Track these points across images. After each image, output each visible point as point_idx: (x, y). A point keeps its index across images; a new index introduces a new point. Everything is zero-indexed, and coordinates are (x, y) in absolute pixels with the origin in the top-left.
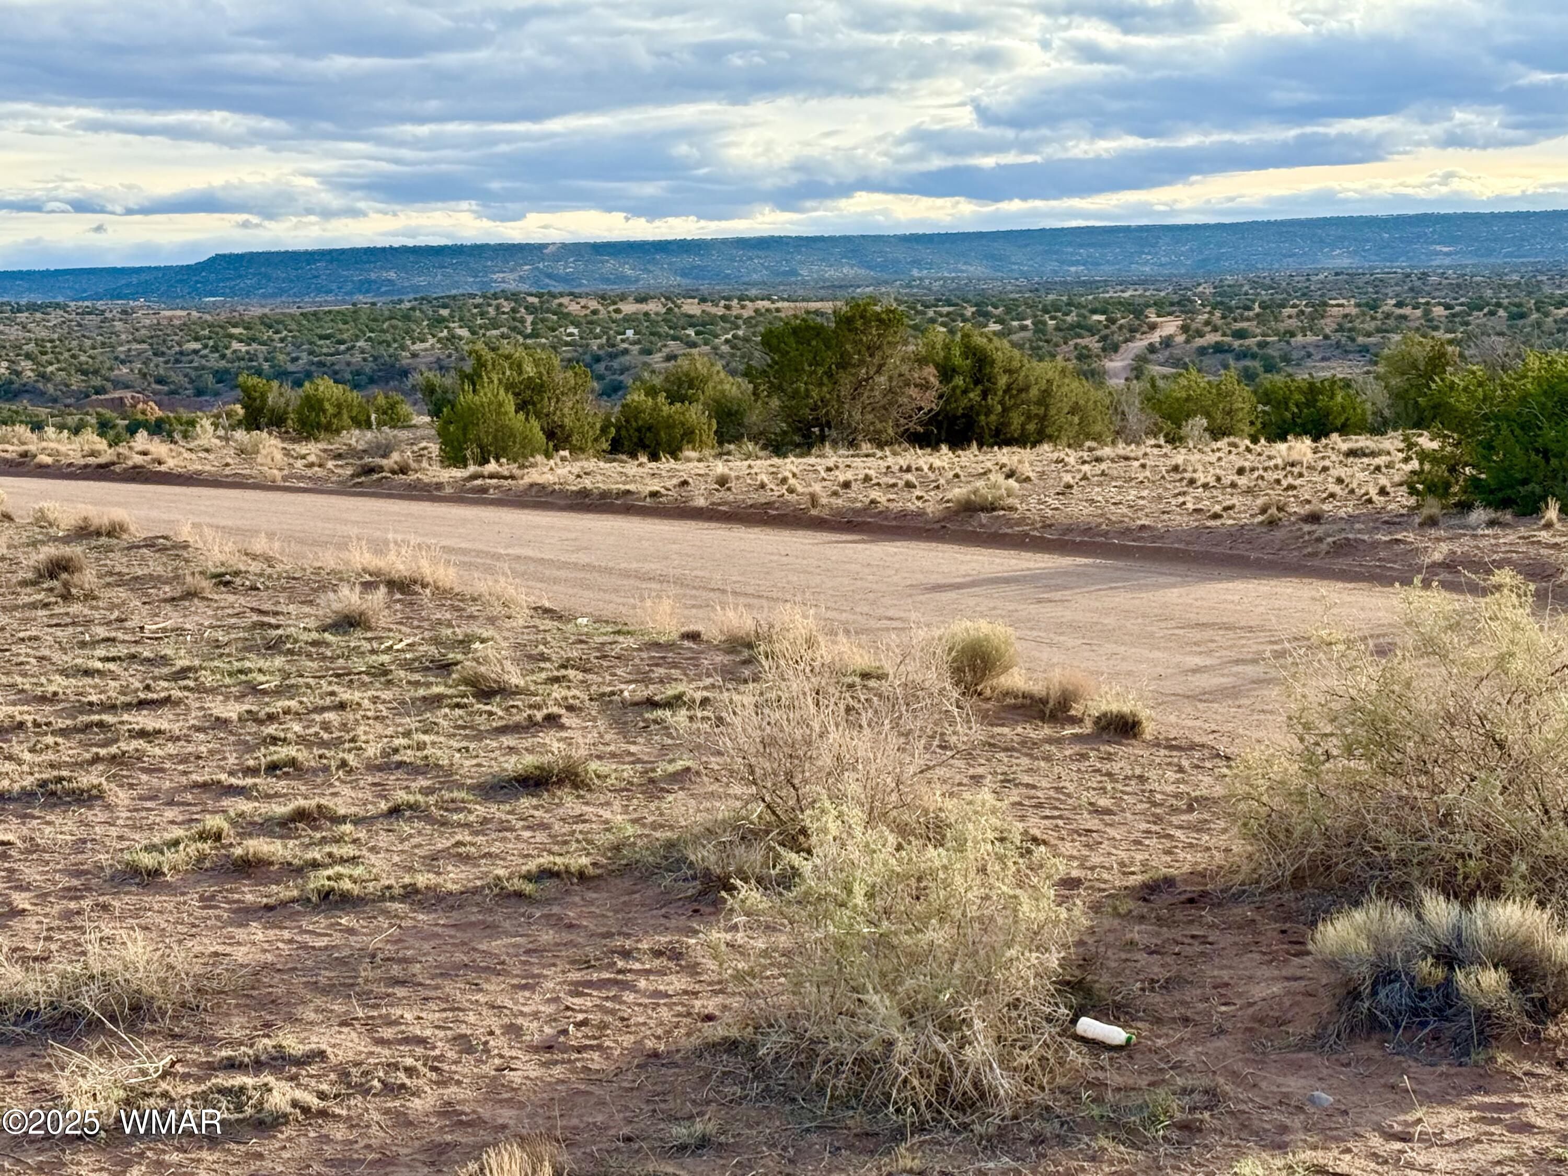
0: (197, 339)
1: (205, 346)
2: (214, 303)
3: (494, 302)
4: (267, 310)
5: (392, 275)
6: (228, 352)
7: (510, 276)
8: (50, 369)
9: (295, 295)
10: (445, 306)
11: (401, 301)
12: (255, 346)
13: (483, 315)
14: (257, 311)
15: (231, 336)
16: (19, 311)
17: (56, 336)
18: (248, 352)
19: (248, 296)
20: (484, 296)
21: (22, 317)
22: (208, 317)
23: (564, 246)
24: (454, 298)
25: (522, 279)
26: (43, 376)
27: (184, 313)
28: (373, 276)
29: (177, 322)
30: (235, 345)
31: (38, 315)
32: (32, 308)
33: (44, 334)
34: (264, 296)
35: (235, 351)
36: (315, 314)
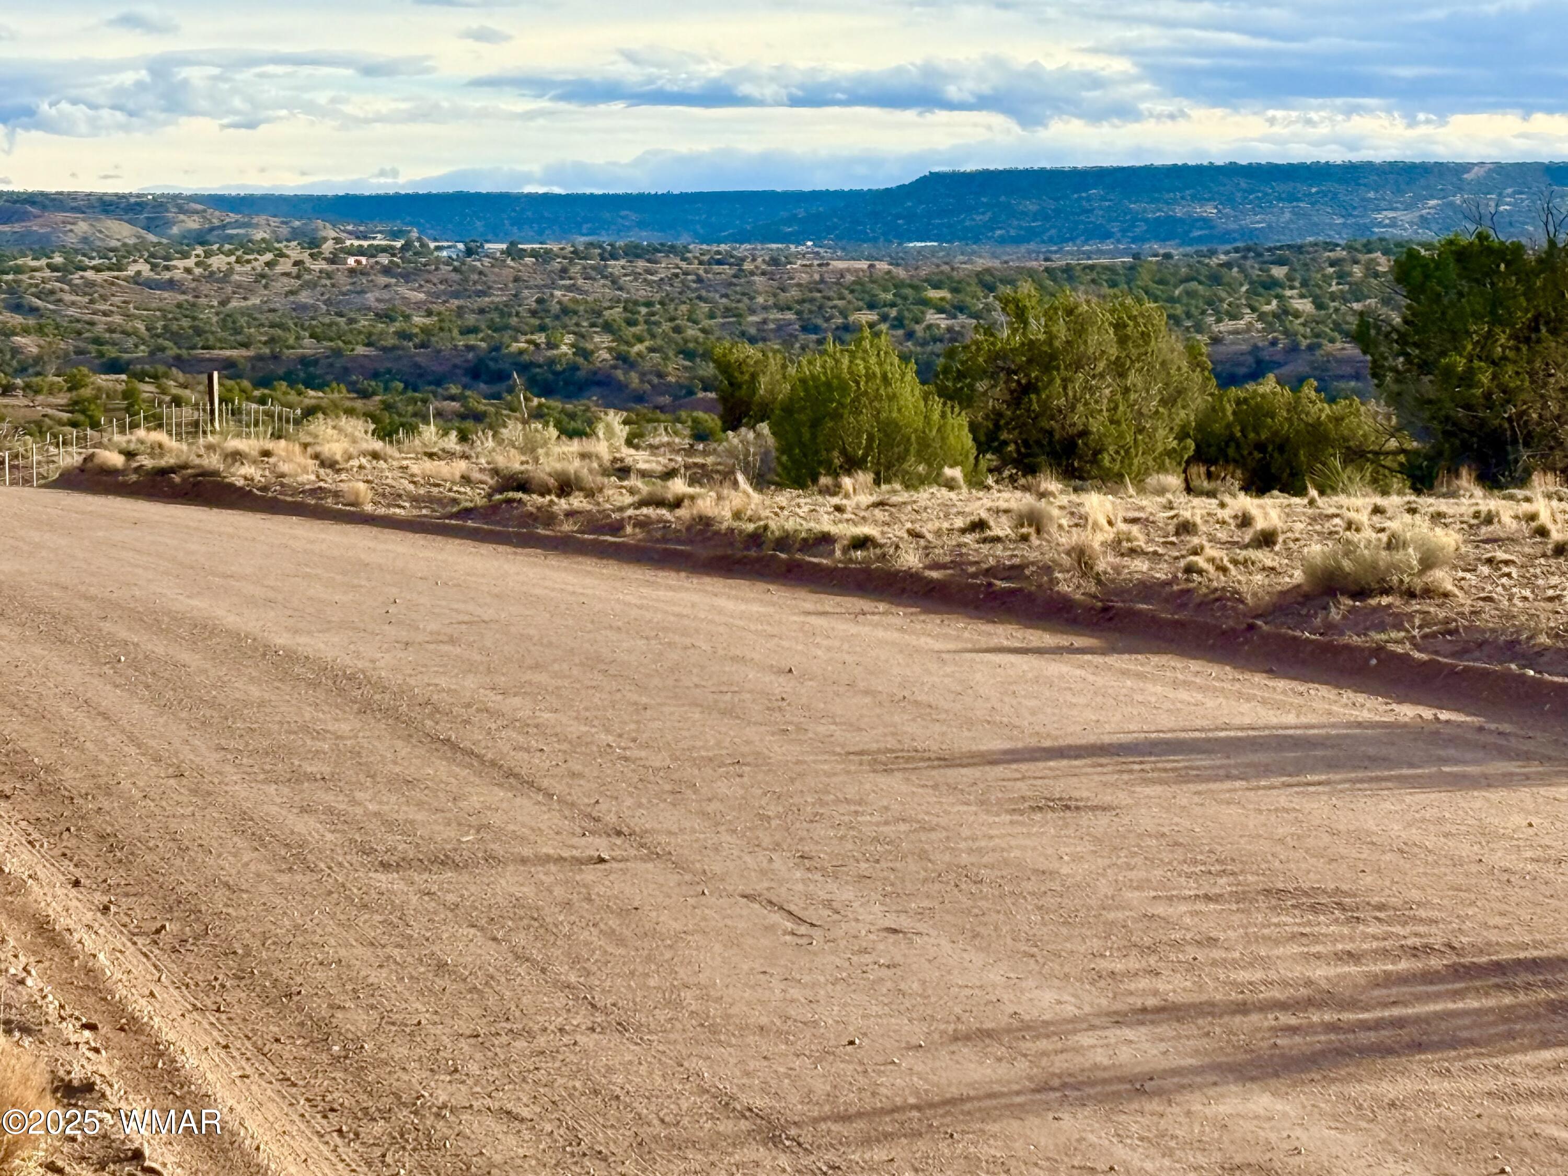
0: (871, 306)
1: (884, 318)
2: (920, 251)
3: (1363, 258)
4: (996, 264)
5: (1210, 211)
6: (919, 329)
7: (1404, 217)
8: (638, 348)
9: (1051, 241)
10: (1281, 262)
11: (1212, 253)
12: (962, 318)
13: (1341, 277)
14: (981, 263)
15: (926, 303)
16: (614, 257)
17: (658, 297)
18: (950, 329)
19: (977, 240)
20: (1349, 248)
21: (616, 266)
22: (901, 273)
23: (1499, 168)
24: (1300, 249)
25: (1424, 221)
26: (623, 359)
27: (864, 265)
28: (1179, 212)
29: (850, 278)
30: (932, 317)
31: (641, 264)
32: (633, 252)
33: (642, 293)
34: (1002, 241)
35: (929, 327)
36: (1068, 269)
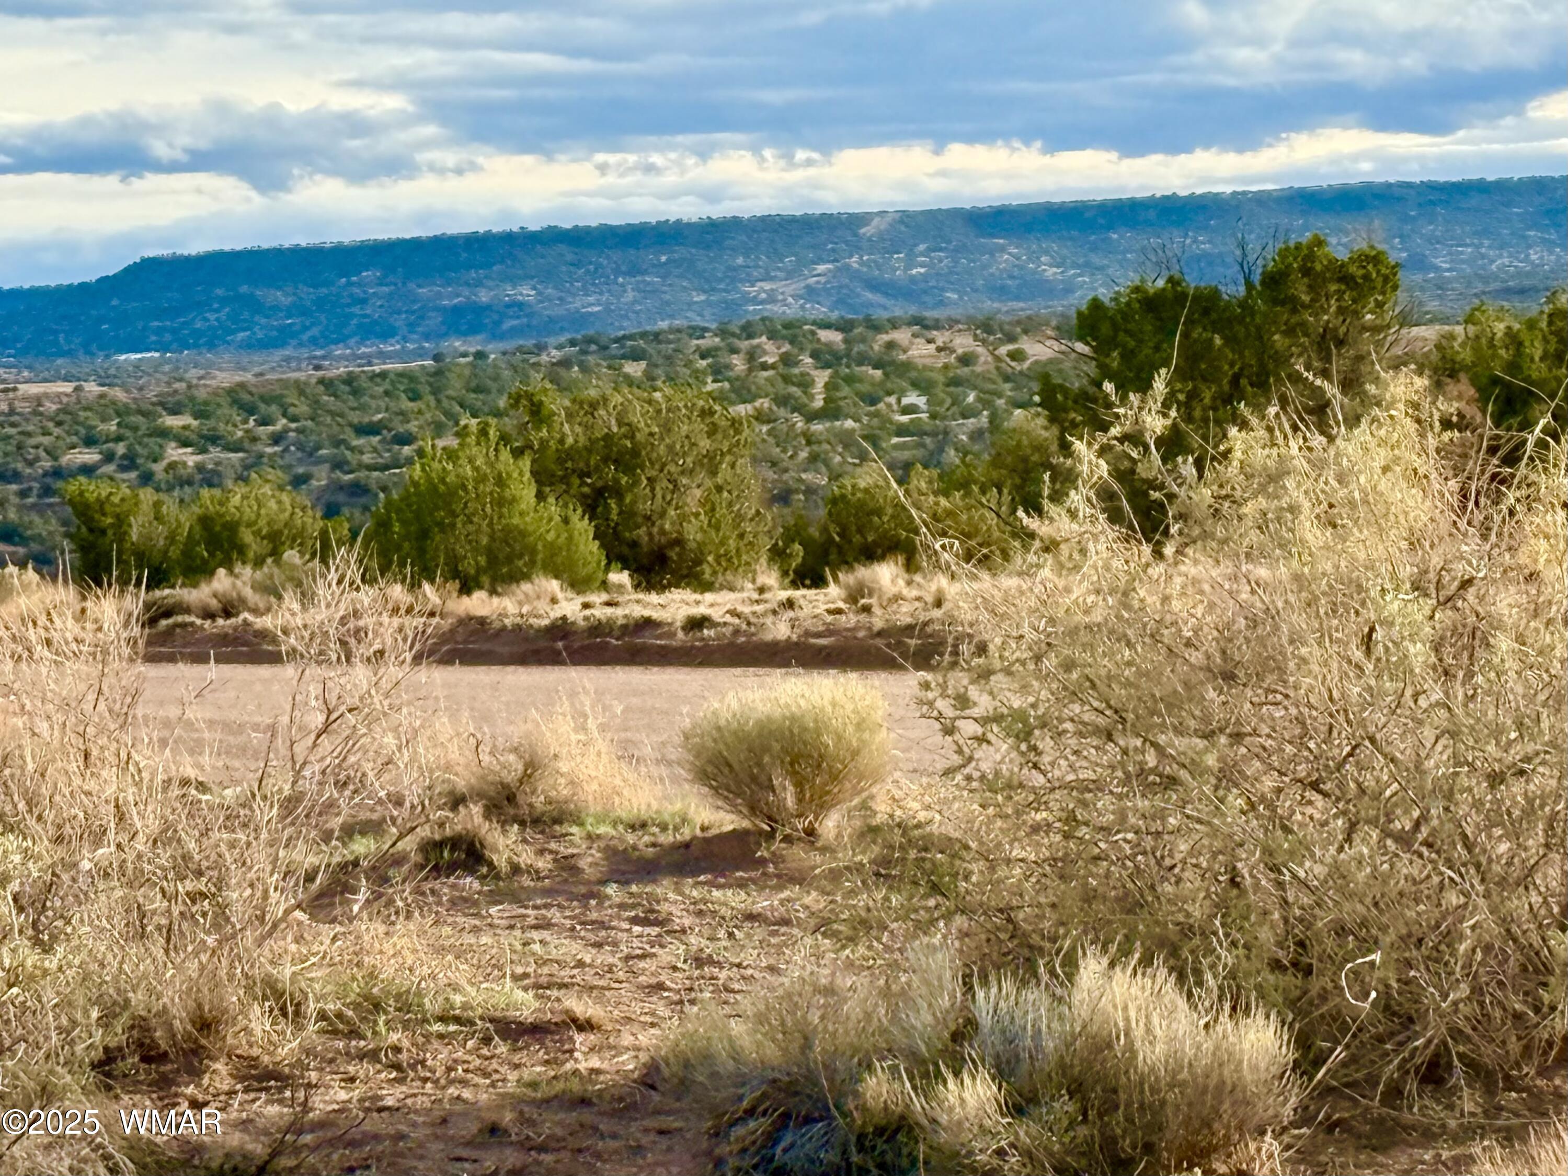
0: (90, 442)
1: (109, 457)
2: (137, 365)
3: (744, 345)
4: (248, 377)
5: (526, 292)
6: (158, 468)
7: (787, 289)
9: (314, 342)
10: (636, 356)
11: (541, 348)
12: (215, 453)
13: (718, 372)
14: (224, 378)
15: (164, 433)
18: (200, 468)
19: (211, 346)
20: (723, 332)
22: (118, 394)
23: (906, 219)
24: (657, 337)
25: (811, 293)
27: (68, 388)
28: (484, 296)
29: (51, 407)
30: (174, 453)
34: (249, 346)
35: (172, 466)
36: (350, 380)
